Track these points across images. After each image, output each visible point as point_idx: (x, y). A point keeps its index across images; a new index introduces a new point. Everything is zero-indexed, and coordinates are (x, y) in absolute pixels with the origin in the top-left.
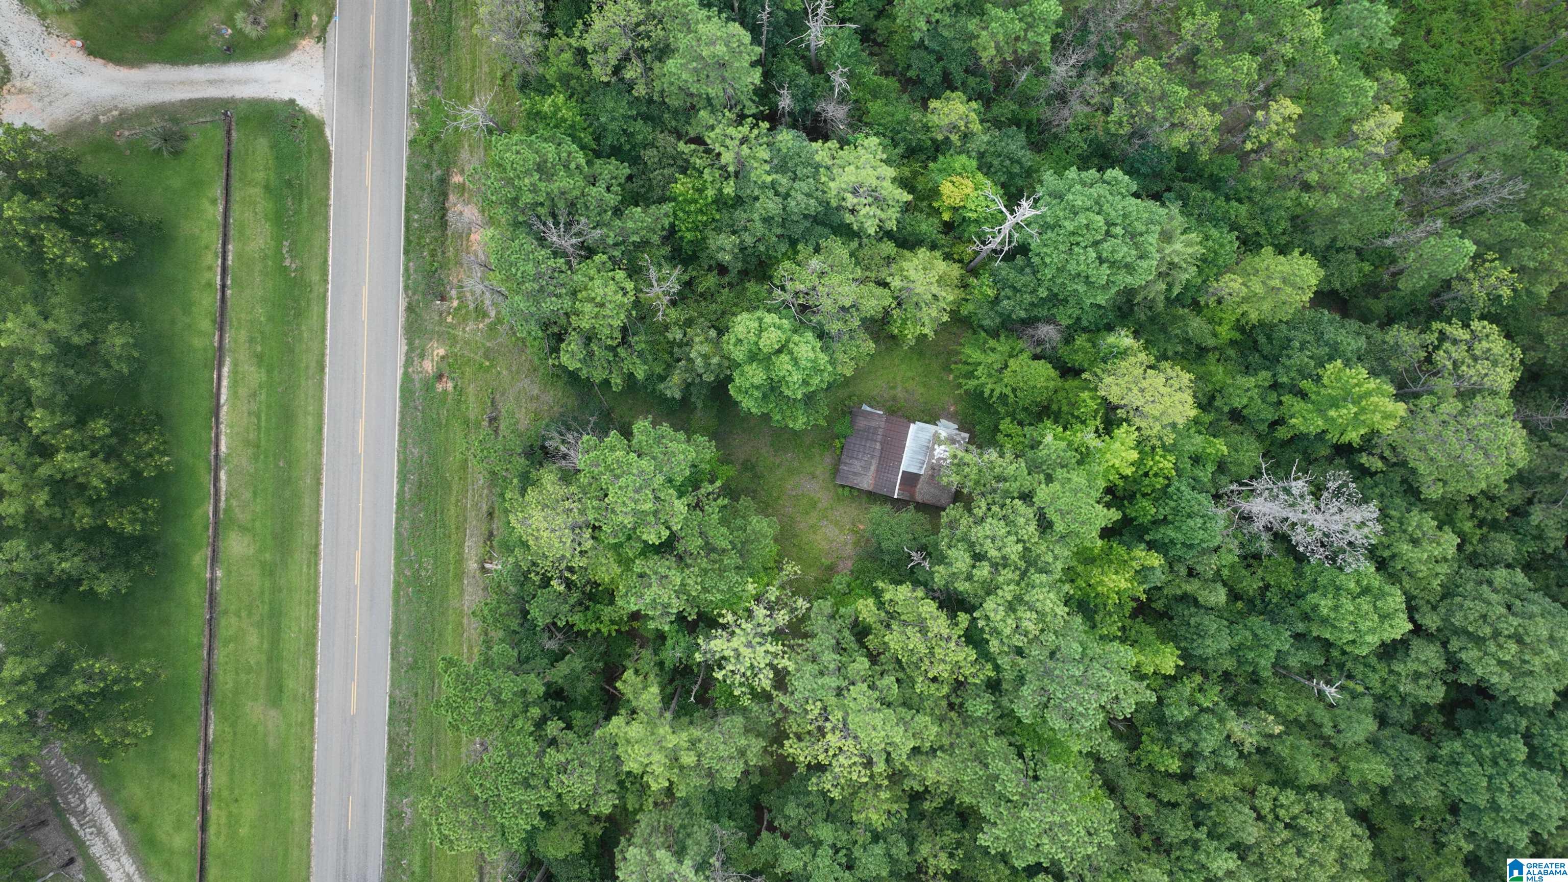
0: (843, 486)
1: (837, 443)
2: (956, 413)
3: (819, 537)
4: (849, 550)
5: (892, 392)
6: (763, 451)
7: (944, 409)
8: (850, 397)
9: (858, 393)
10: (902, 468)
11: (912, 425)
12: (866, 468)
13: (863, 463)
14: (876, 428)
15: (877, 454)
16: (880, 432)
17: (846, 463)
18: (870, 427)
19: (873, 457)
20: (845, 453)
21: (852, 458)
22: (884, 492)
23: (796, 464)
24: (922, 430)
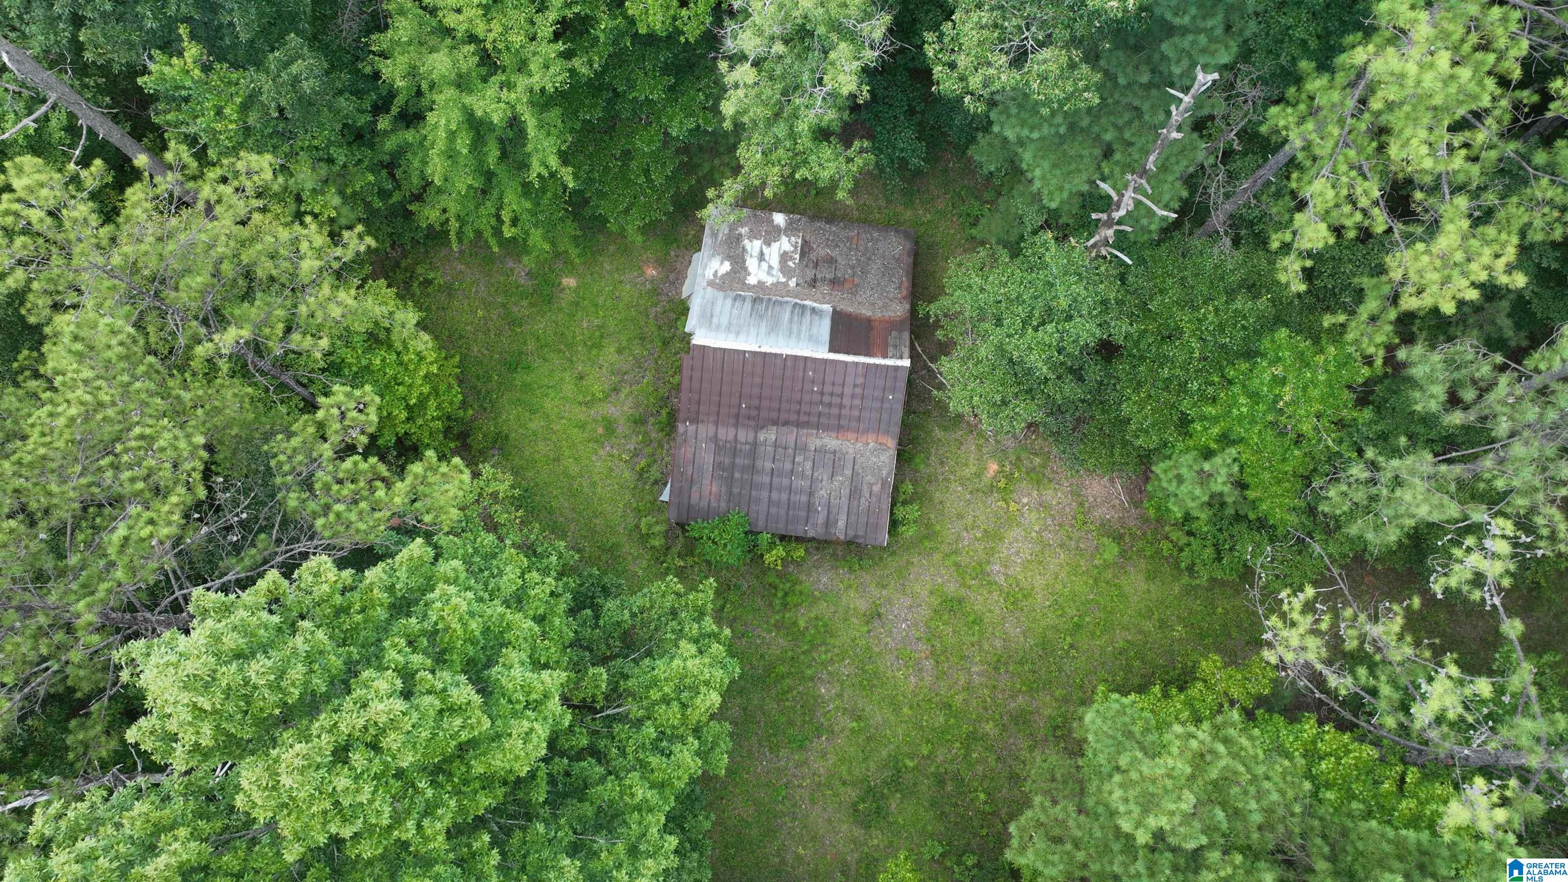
0: (894, 524)
1: (774, 556)
2: (660, 263)
3: (1039, 582)
4: (1055, 496)
5: (623, 428)
6: (820, 766)
7: (656, 292)
8: (644, 538)
9: (631, 520)
10: (823, 353)
11: (697, 340)
12: (836, 461)
13: (823, 474)
14: (719, 447)
15: (790, 436)
16: (726, 433)
17: (829, 523)
18: (717, 466)
19: (799, 448)
20: (799, 530)
21: (810, 507)
22: (896, 398)
23: (845, 669)
24: (708, 319)
